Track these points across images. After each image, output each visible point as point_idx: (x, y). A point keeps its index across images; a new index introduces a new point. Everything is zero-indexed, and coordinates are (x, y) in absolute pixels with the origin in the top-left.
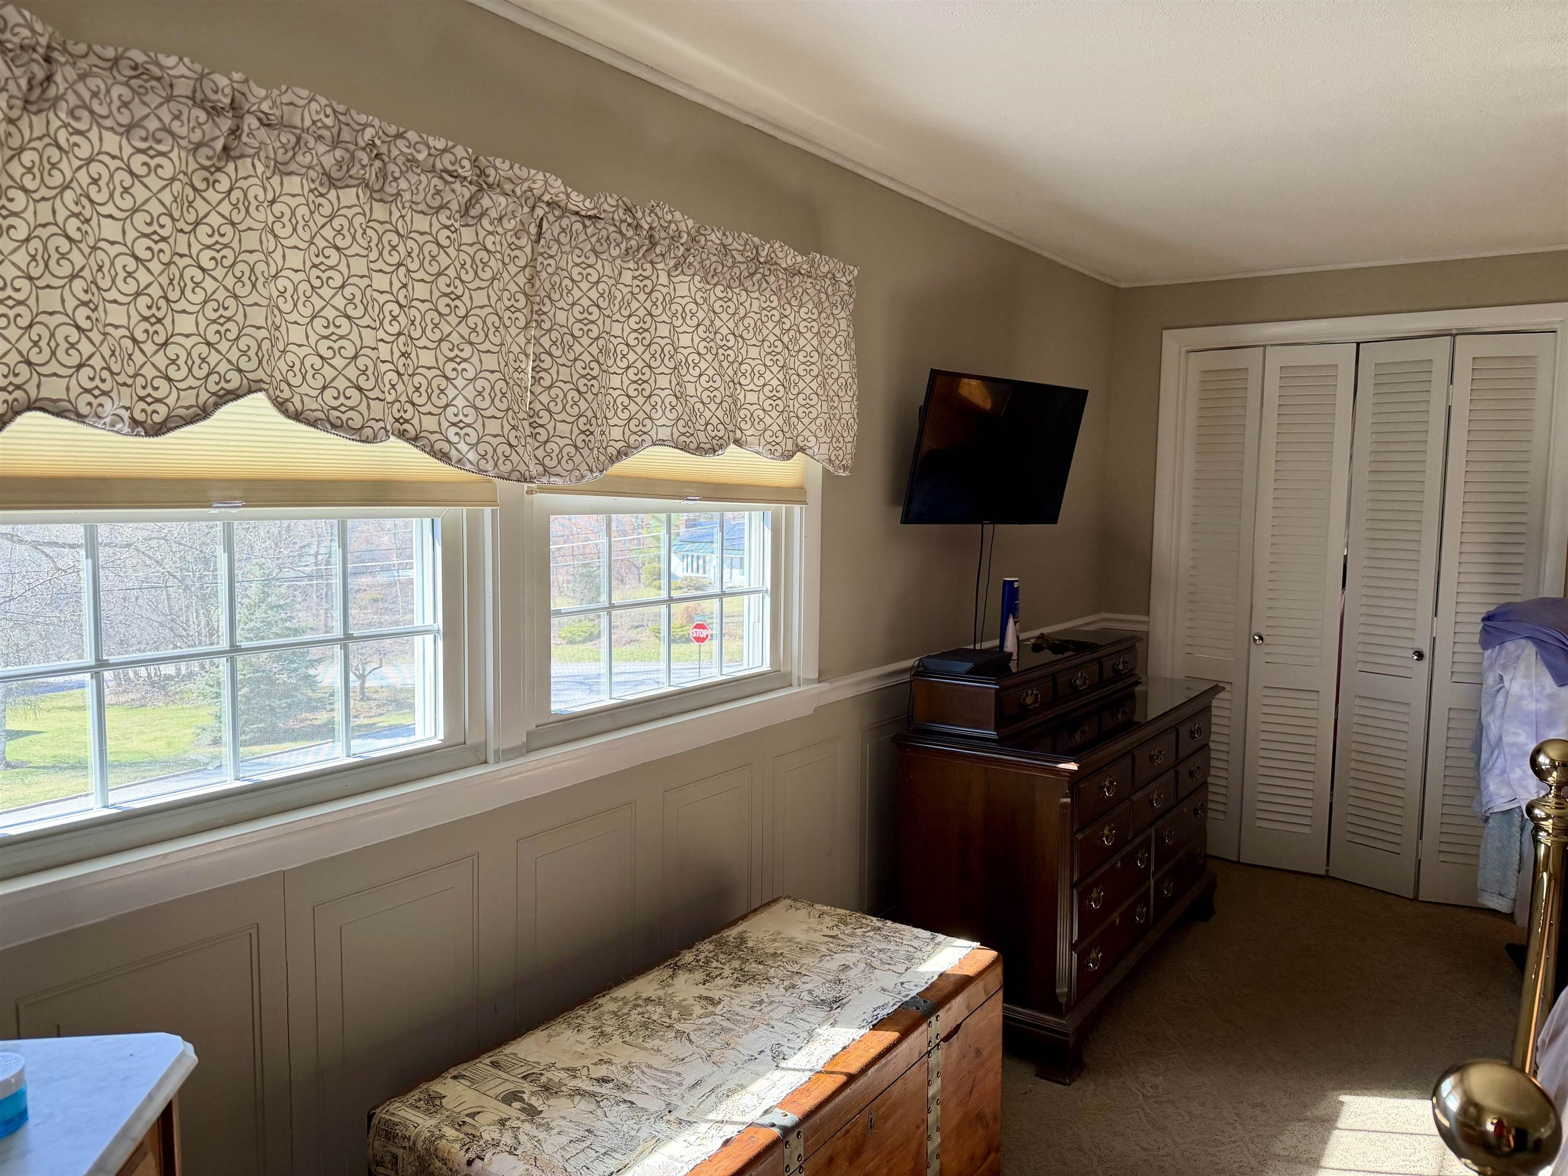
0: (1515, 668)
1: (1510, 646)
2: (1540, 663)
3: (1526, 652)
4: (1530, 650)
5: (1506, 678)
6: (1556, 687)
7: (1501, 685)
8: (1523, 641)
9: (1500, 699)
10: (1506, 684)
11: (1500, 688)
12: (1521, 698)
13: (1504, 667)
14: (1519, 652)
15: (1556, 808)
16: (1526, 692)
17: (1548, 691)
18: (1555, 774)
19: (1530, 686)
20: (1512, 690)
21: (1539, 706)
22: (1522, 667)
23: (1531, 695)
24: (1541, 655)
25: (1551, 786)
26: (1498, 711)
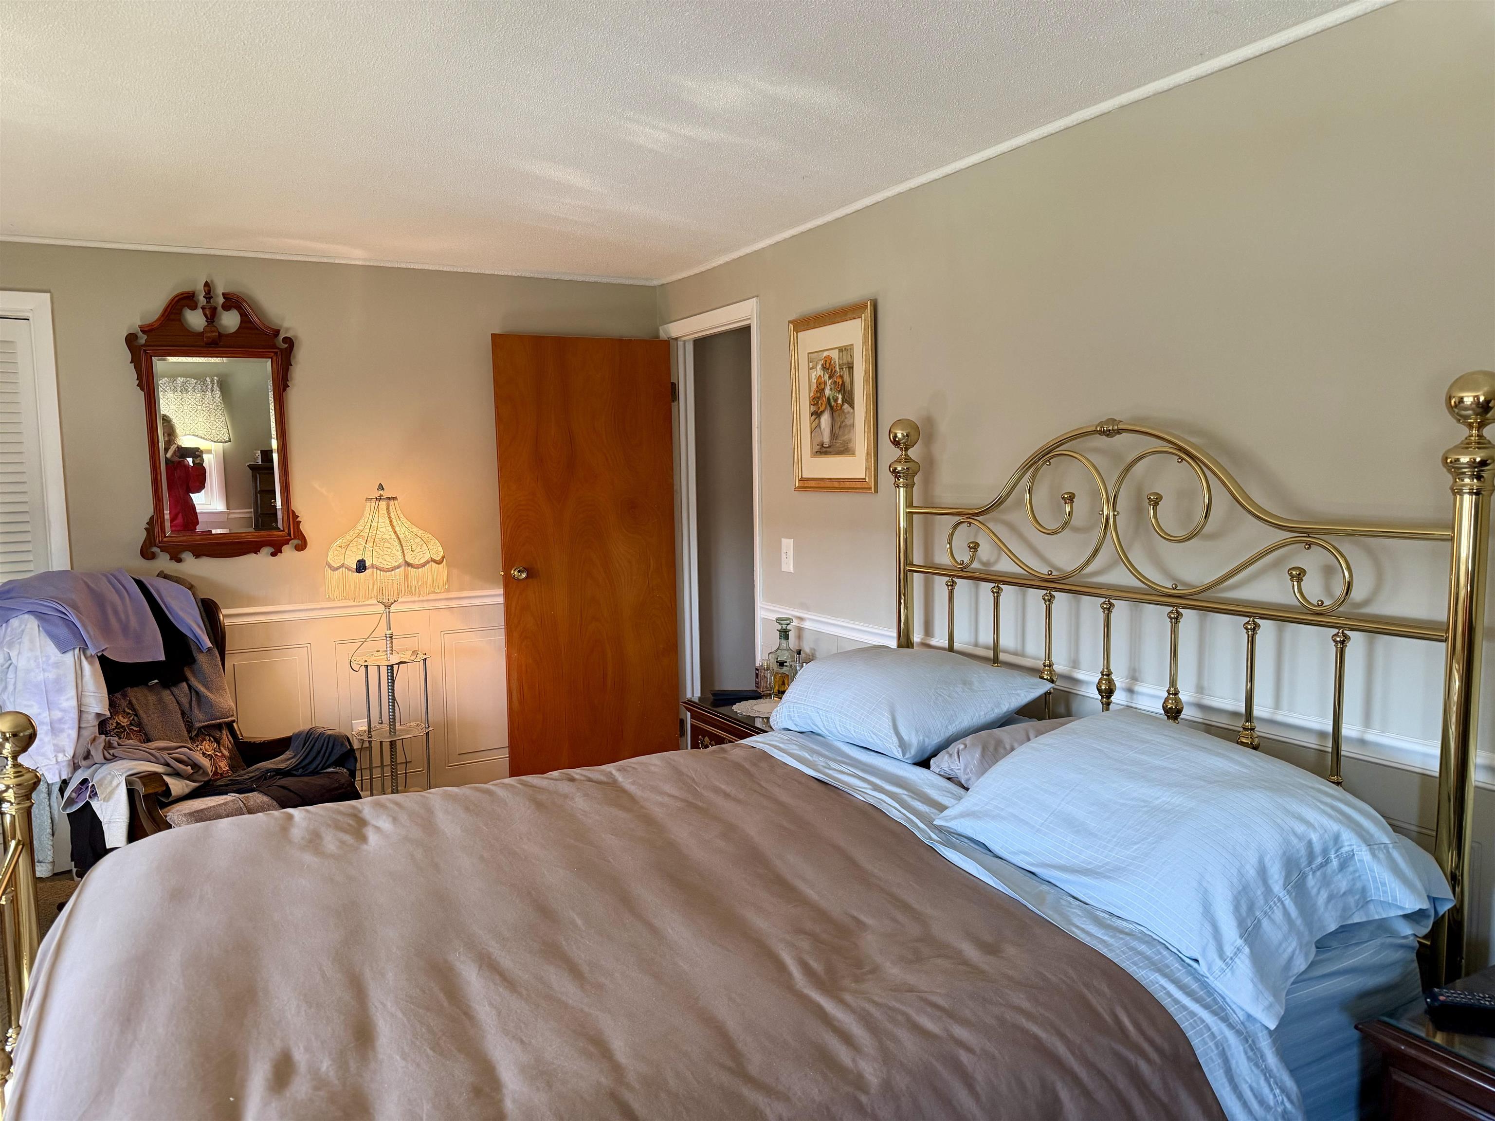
0: (20, 643)
1: (14, 622)
2: (43, 634)
3: (29, 626)
4: (31, 624)
5: (13, 654)
6: (59, 655)
7: (10, 662)
8: (26, 616)
9: (11, 675)
10: (14, 660)
11: (10, 664)
12: (28, 671)
13: (10, 645)
14: (23, 627)
15: (15, 777)
16: (33, 664)
17: (53, 659)
18: (8, 746)
19: (36, 658)
20: (20, 665)
21: (46, 674)
22: (26, 639)
23: (38, 666)
24: (43, 628)
25: (6, 758)
26: (11, 688)
